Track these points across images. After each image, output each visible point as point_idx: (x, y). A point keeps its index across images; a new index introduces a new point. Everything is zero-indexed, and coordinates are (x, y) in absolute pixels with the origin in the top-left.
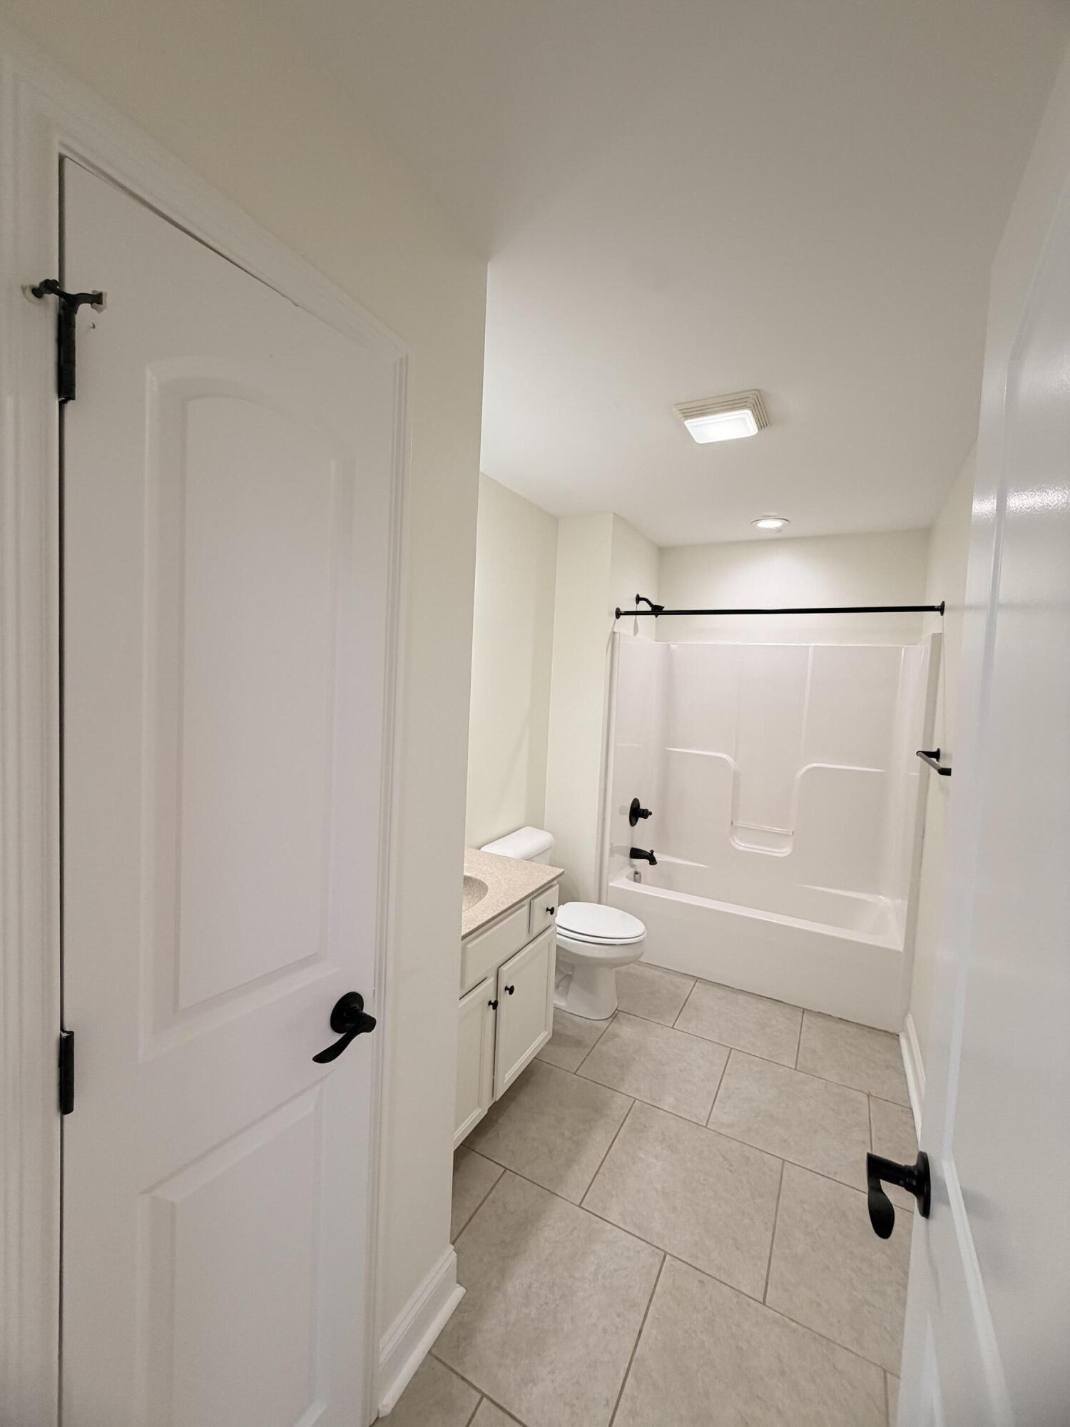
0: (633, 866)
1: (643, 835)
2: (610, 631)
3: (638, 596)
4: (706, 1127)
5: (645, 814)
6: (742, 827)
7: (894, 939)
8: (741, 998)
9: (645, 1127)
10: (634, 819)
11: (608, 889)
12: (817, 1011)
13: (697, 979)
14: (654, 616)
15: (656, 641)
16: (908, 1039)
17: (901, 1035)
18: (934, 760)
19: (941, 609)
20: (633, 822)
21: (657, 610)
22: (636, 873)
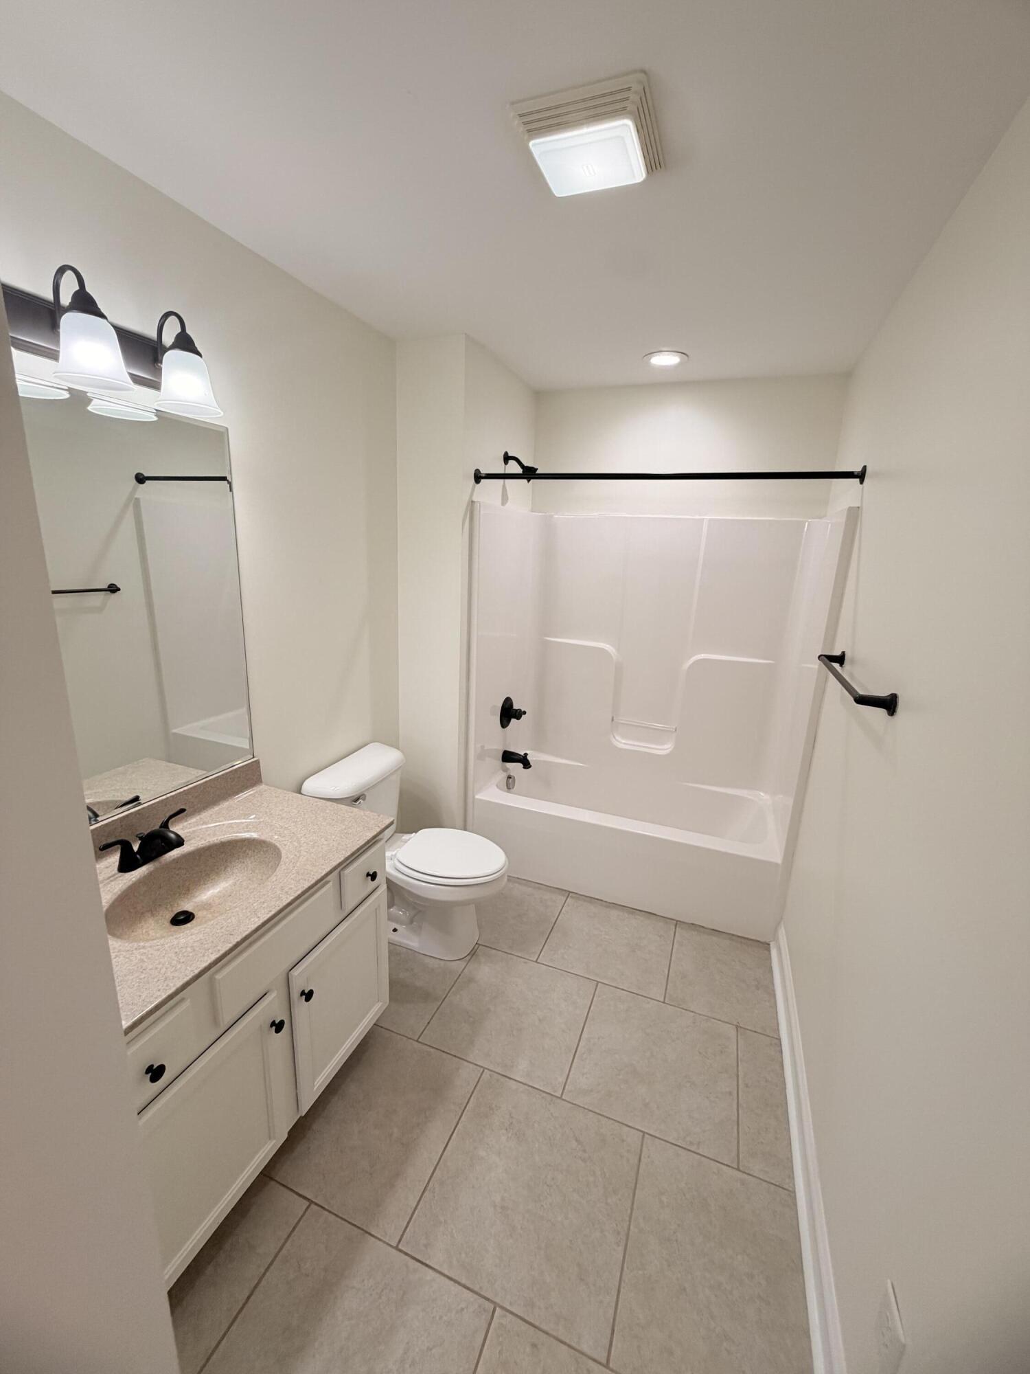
0: (506, 770)
1: (518, 737)
2: (466, 498)
3: (506, 454)
4: (560, 1098)
5: (518, 714)
6: (622, 723)
7: (771, 850)
8: (614, 913)
9: (491, 1108)
10: (505, 722)
11: (473, 802)
12: (690, 922)
13: (569, 893)
14: (525, 481)
15: (532, 511)
16: (779, 949)
17: (772, 944)
18: (836, 665)
19: (861, 476)
20: (504, 722)
21: (529, 473)
22: (509, 777)
